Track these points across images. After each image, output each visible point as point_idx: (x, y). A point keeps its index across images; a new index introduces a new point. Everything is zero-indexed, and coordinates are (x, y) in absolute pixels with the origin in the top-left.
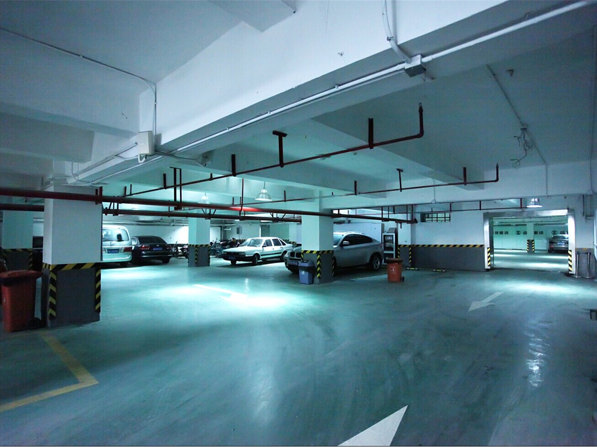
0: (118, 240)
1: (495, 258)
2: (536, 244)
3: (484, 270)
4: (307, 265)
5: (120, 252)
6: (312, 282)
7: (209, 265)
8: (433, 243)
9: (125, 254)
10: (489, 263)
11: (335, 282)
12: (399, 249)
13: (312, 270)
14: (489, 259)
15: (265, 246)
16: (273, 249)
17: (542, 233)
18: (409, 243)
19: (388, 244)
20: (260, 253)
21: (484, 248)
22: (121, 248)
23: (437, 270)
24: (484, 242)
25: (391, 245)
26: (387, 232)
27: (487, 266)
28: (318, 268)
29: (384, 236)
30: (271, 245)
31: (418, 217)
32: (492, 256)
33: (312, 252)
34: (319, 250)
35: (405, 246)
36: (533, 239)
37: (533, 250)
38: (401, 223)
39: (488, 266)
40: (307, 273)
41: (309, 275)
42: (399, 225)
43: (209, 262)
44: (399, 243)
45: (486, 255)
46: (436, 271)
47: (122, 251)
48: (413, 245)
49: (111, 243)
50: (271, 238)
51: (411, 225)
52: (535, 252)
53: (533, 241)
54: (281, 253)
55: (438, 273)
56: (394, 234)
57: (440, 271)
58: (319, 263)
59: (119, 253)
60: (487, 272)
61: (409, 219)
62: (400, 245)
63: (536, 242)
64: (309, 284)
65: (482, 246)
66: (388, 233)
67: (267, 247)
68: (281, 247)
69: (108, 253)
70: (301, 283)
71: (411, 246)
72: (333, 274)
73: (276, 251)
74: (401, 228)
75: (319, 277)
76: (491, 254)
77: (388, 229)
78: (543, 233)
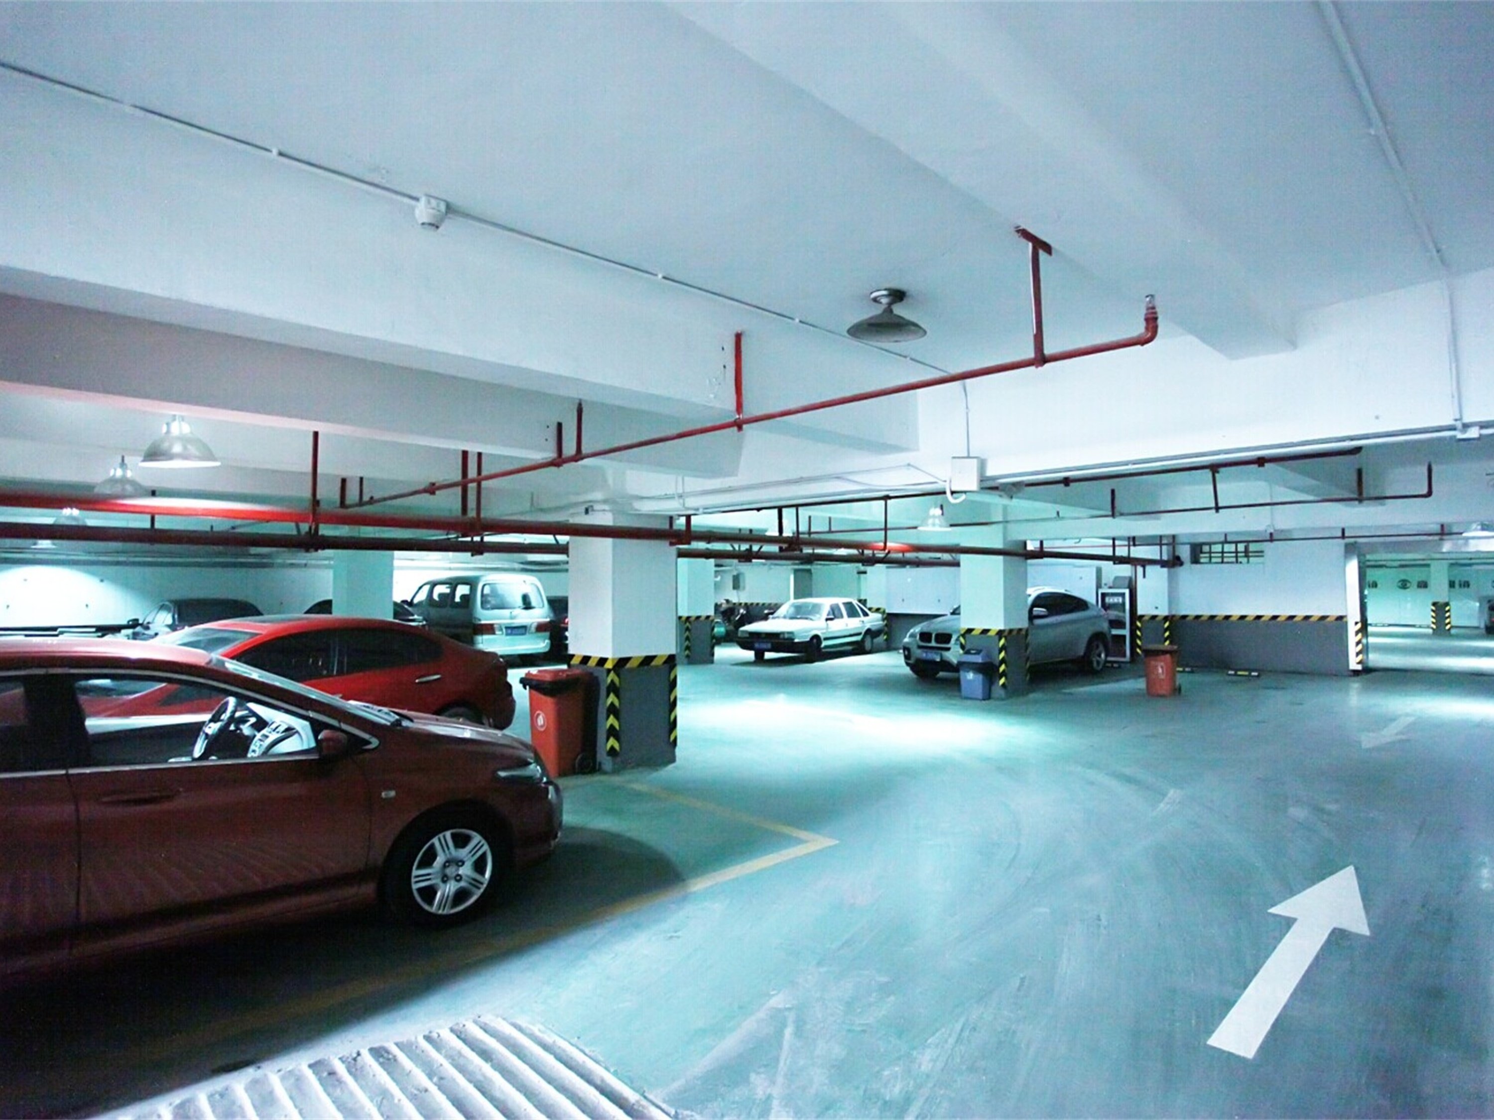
0: (524, 606)
1: (1370, 646)
2: (1453, 613)
3: (1346, 674)
4: (978, 659)
5: (529, 633)
6: (988, 696)
7: (712, 662)
8: (1222, 612)
9: (538, 637)
10: (1360, 657)
11: (1032, 696)
12: (1139, 624)
13: (988, 670)
14: (1360, 646)
15: (831, 619)
16: (847, 625)
17: (1466, 585)
18: (1163, 612)
19: (1113, 614)
20: (822, 633)
21: (1346, 623)
22: (530, 624)
23: (1240, 673)
24: (1346, 609)
25: (1119, 617)
26: (1108, 586)
27: (1354, 664)
28: (1000, 665)
29: (1104, 595)
30: (842, 616)
31: (1185, 552)
32: (1364, 641)
33: (985, 631)
34: (1002, 627)
35: (1154, 617)
36: (1447, 600)
37: (1448, 627)
38: (1144, 567)
39: (1359, 663)
40: (980, 677)
41: (983, 680)
42: (1140, 569)
43: (713, 655)
44: (1140, 612)
45: (1352, 638)
46: (1236, 675)
47: (533, 629)
48: (1173, 616)
49: (511, 613)
50: (840, 601)
51: (1169, 573)
52: (1453, 631)
53: (1447, 604)
54: (859, 634)
55: (1239, 678)
56: (1127, 592)
57: (1246, 673)
58: (1002, 655)
59: (527, 634)
60: (1356, 679)
61: (1165, 557)
62: (1142, 616)
63: (1454, 606)
64: (984, 699)
65: (1340, 618)
66: (1110, 588)
67: (836, 621)
68: (860, 621)
69: (507, 634)
70: (967, 698)
71: (1169, 618)
72: (1028, 678)
73: (851, 629)
74: (1144, 576)
75: (1004, 685)
76: (1363, 636)
77: (1112, 578)
78: (1468, 586)
